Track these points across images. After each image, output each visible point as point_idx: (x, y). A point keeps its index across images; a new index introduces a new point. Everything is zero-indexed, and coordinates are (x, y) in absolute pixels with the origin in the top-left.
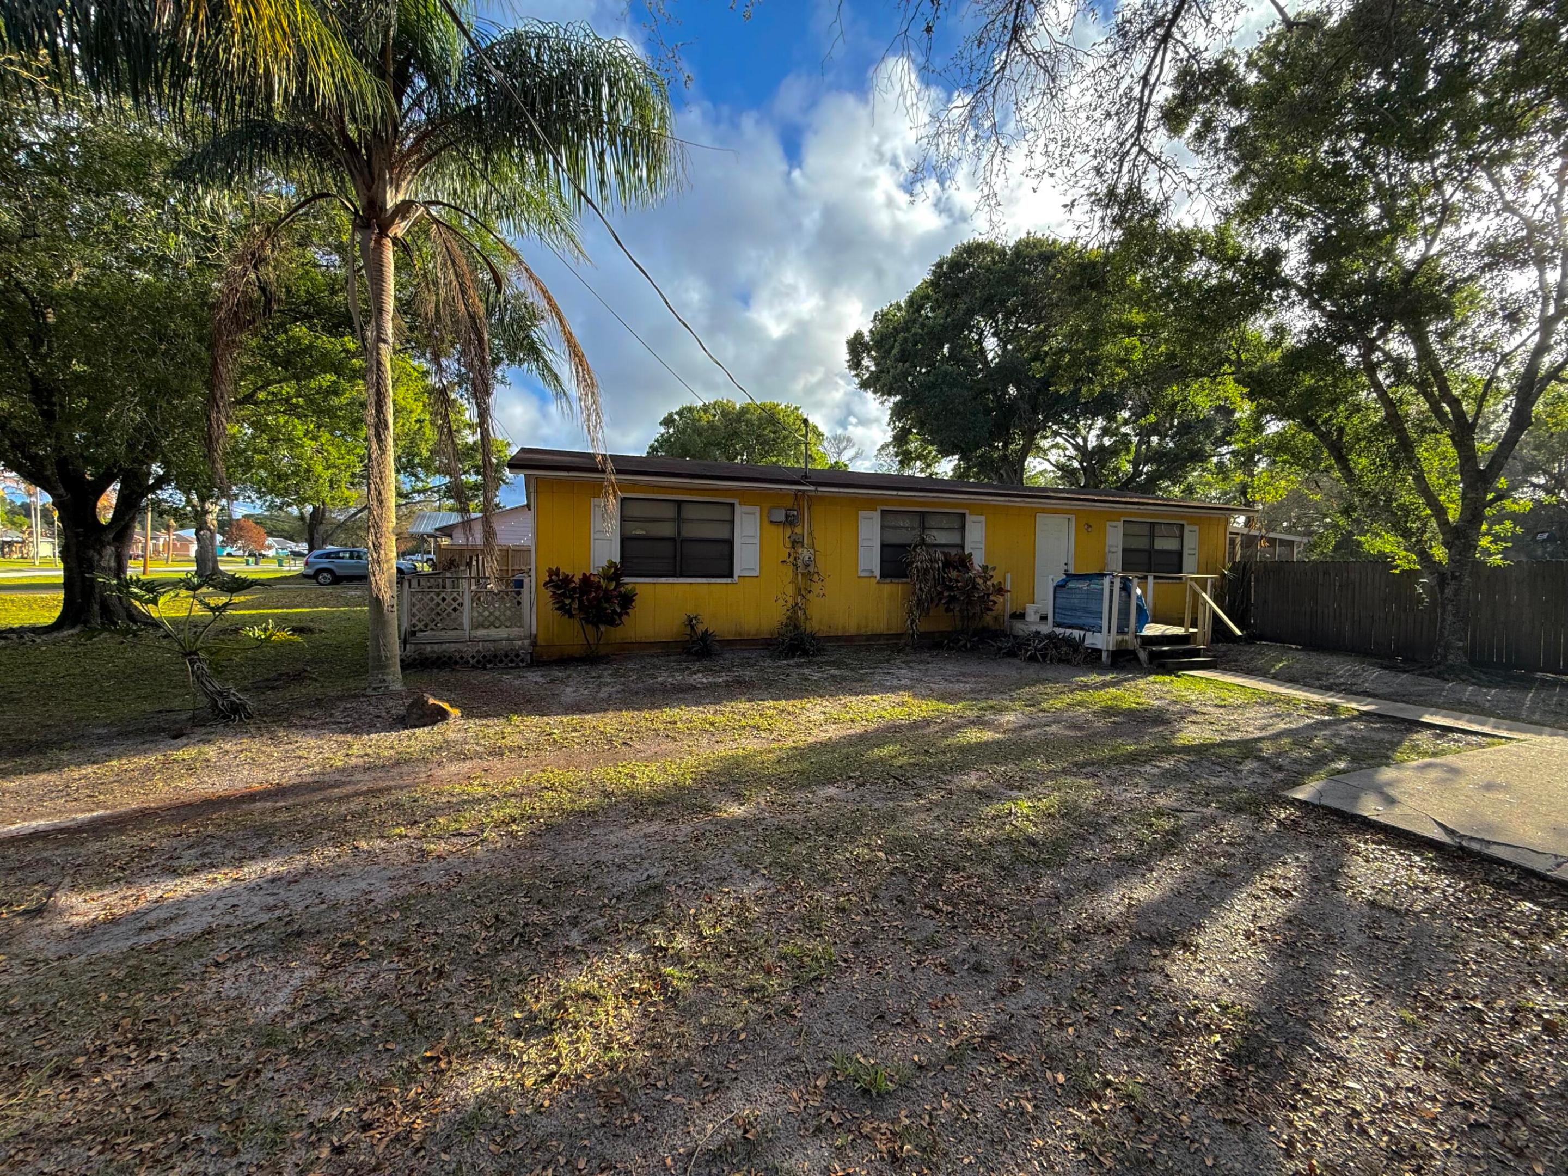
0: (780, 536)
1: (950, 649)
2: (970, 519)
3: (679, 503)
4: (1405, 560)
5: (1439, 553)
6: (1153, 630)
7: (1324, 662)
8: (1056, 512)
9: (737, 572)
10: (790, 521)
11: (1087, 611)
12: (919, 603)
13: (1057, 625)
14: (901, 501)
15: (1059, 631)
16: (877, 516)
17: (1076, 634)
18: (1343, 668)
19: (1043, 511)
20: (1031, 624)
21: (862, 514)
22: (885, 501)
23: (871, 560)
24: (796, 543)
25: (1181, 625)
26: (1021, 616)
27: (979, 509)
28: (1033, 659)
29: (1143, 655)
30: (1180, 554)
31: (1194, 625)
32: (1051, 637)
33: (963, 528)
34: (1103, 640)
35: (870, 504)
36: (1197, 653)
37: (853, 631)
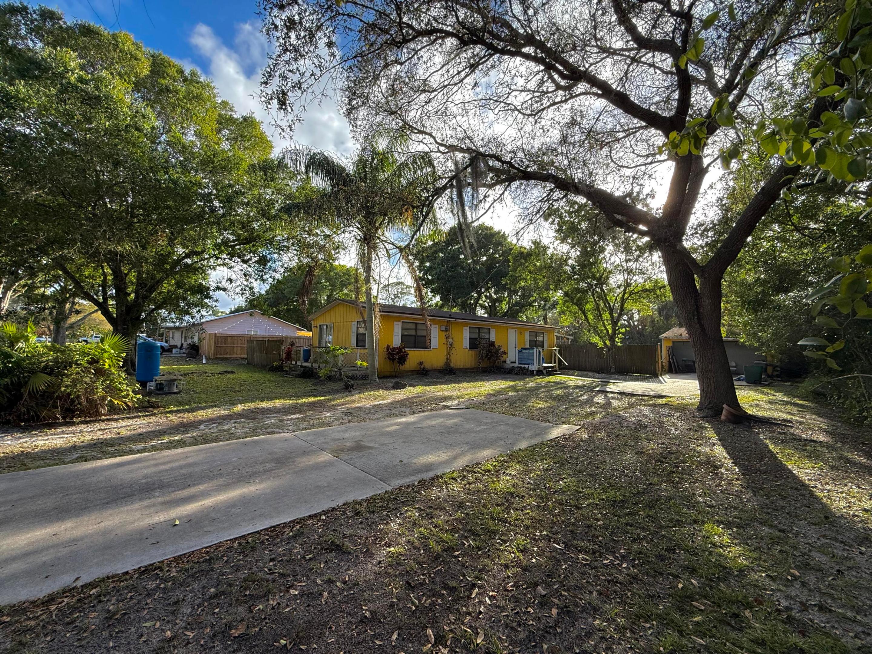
0: (443, 334)
1: (489, 372)
2: (491, 330)
3: (416, 324)
9: (432, 347)
10: (446, 330)
14: (475, 324)
15: (521, 365)
16: (468, 328)
17: (526, 366)
19: (510, 328)
20: (509, 365)
21: (464, 328)
22: (470, 324)
23: (466, 343)
24: (447, 338)
25: (551, 363)
26: (505, 362)
27: (494, 327)
29: (544, 372)
30: (543, 342)
31: (555, 363)
32: (518, 367)
33: (489, 333)
34: (534, 368)
35: (466, 325)
36: (556, 371)
37: (462, 367)
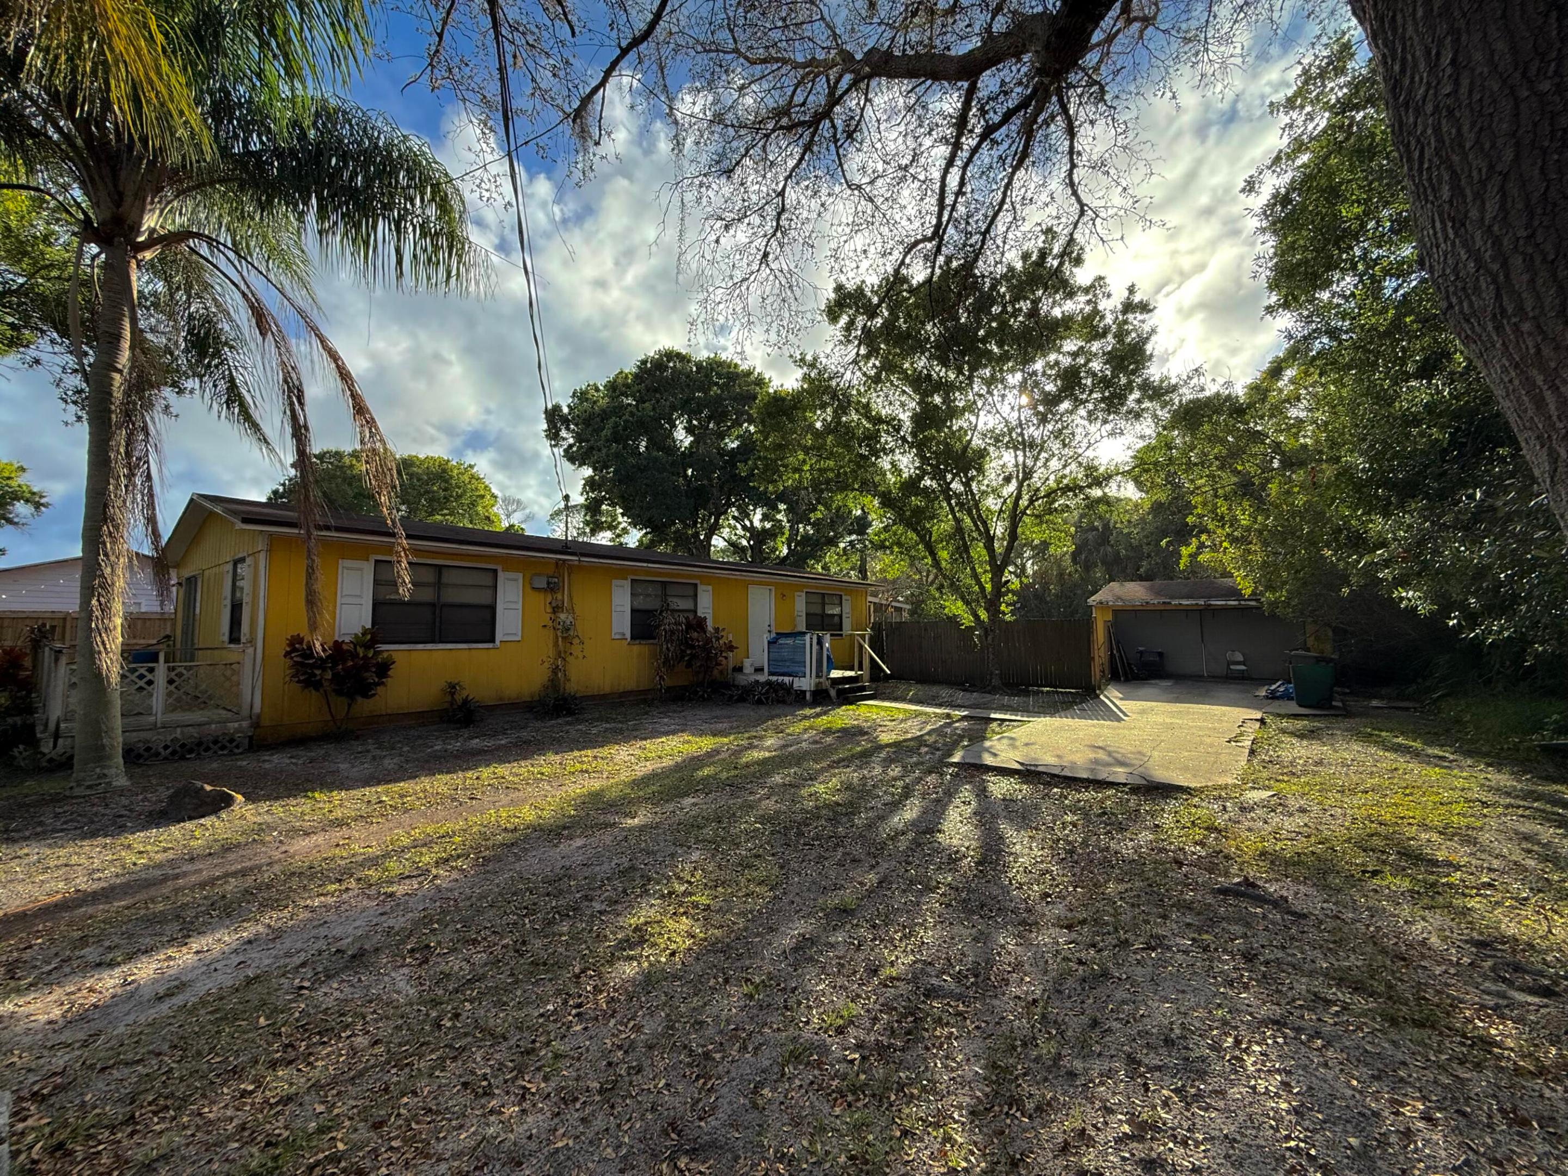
0: (541, 602)
1: (690, 700)
2: (701, 588)
3: (440, 568)
4: (967, 620)
5: (983, 615)
6: (835, 674)
7: (934, 690)
8: (760, 583)
9: (499, 636)
10: (552, 588)
11: (793, 661)
12: (666, 661)
13: (771, 674)
14: (648, 572)
15: (774, 678)
16: (627, 584)
17: (787, 680)
18: (945, 692)
19: (753, 583)
20: (749, 676)
21: (615, 582)
22: (634, 571)
23: (622, 623)
24: (556, 609)
25: (852, 669)
26: (739, 669)
27: (707, 580)
28: (759, 702)
29: (833, 693)
30: (841, 616)
31: (861, 669)
32: (769, 683)
33: (695, 596)
34: (805, 683)
35: (621, 573)
36: (863, 689)
37: (607, 690)
